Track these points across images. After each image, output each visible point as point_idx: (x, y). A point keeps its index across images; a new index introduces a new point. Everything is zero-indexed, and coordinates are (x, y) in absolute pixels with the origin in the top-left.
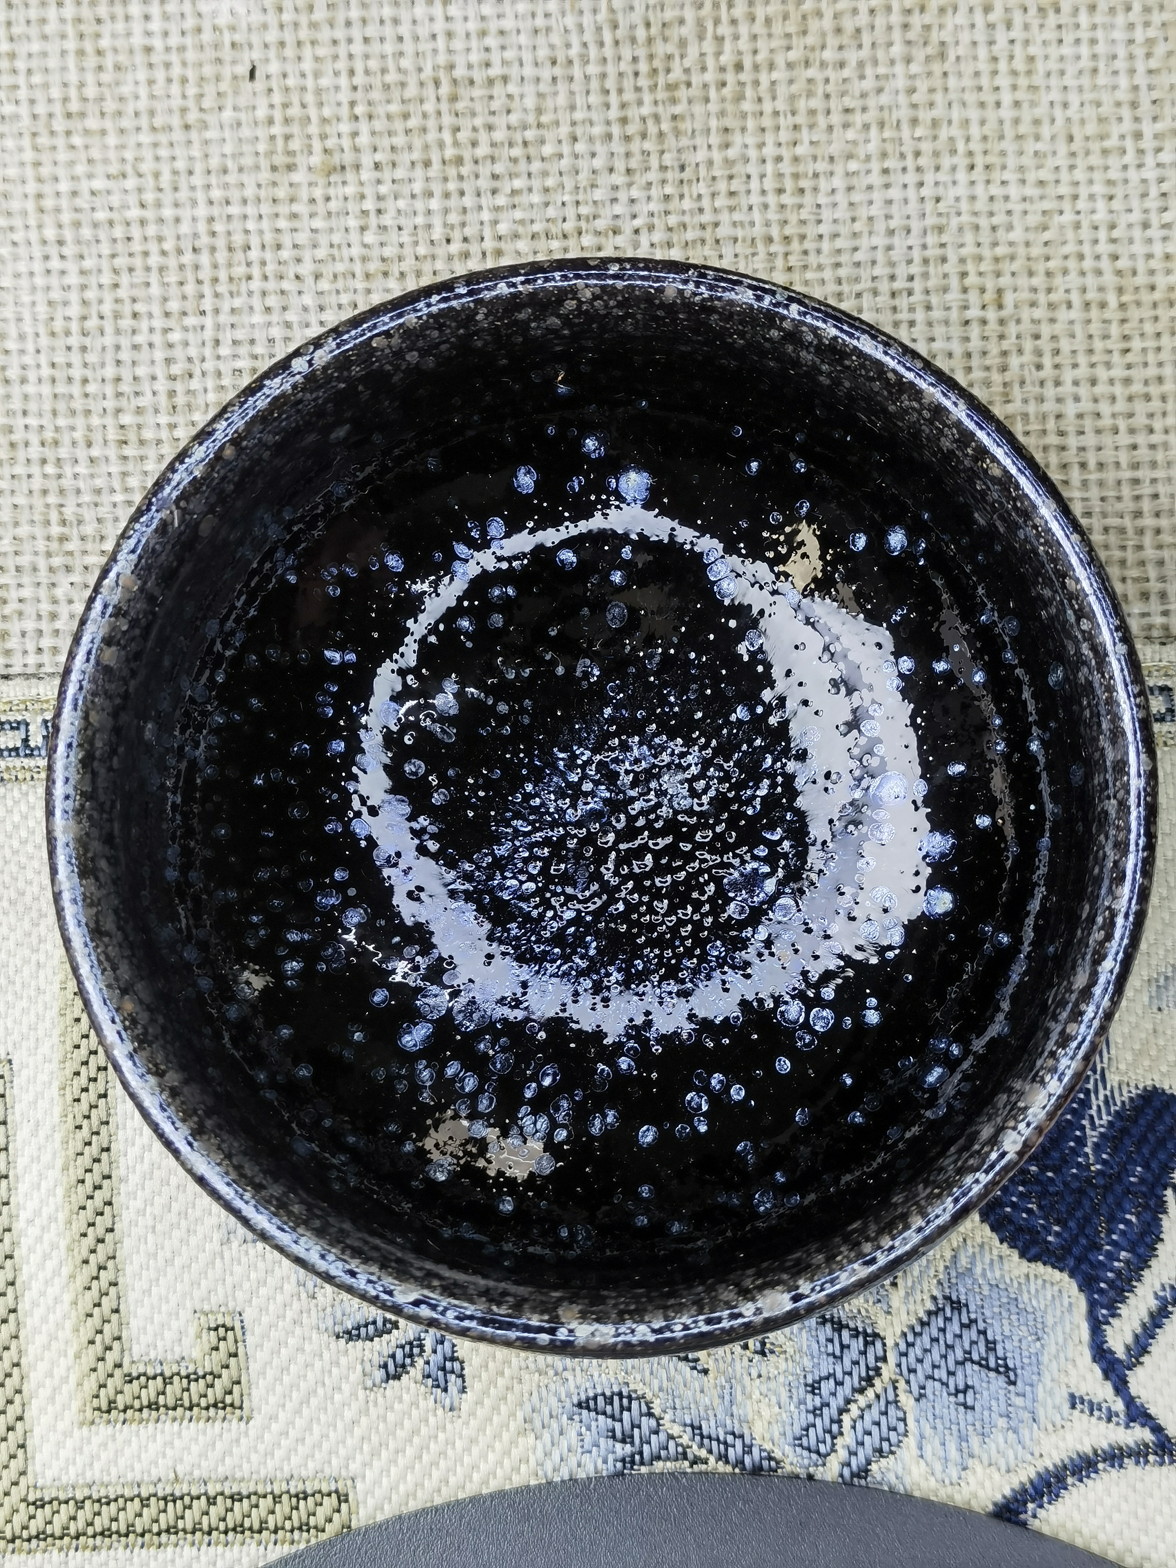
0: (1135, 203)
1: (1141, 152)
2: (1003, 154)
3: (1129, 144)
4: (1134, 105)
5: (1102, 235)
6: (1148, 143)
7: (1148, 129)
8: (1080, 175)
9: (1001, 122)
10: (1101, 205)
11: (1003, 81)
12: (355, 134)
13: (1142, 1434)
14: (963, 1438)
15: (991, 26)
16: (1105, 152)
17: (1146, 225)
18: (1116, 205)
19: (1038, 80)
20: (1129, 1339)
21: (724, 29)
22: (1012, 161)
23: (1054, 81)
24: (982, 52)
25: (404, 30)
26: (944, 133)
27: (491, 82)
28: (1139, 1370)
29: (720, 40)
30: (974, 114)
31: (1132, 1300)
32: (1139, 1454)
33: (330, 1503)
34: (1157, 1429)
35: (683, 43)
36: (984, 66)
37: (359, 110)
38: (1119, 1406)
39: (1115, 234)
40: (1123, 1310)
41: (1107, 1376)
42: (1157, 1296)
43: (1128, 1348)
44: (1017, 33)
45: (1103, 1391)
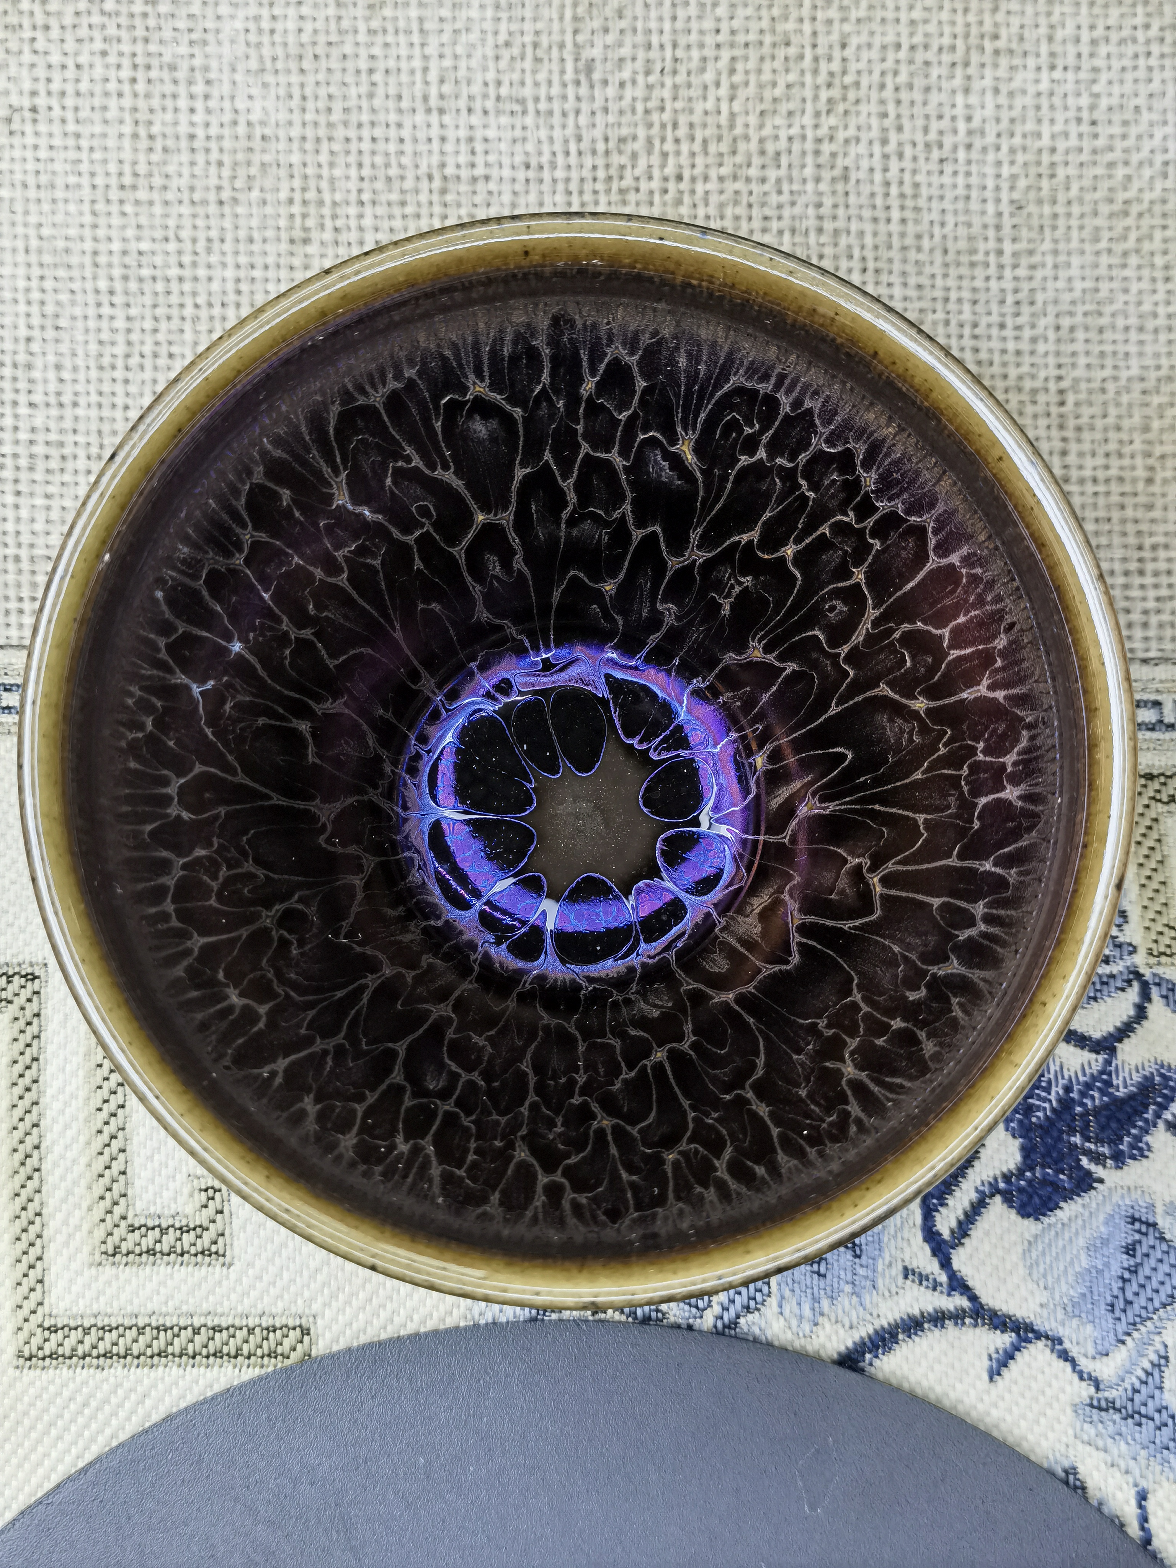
0: (994, 308)
1: (1001, 267)
2: (890, 261)
3: (992, 259)
4: (998, 228)
5: (967, 331)
6: (1007, 259)
7: (1008, 247)
8: (951, 282)
9: (890, 235)
10: (967, 307)
11: (895, 203)
12: (361, 216)
13: (961, 1302)
14: (816, 1300)
15: (886, 157)
16: (973, 265)
17: (1002, 326)
18: (980, 308)
19: (922, 202)
20: (954, 1224)
21: (669, 146)
22: (897, 267)
23: (935, 204)
24: (878, 177)
25: (406, 133)
26: (843, 241)
27: (474, 180)
28: (960, 1249)
29: (665, 155)
30: (868, 227)
31: (958, 1193)
32: (958, 1317)
33: (294, 1335)
34: (973, 1298)
35: (634, 156)
36: (879, 189)
37: (366, 197)
38: (943, 1278)
39: (977, 331)
40: (950, 1201)
41: (934, 1253)
42: (977, 1190)
43: (952, 1232)
44: (907, 164)
45: (931, 1266)
